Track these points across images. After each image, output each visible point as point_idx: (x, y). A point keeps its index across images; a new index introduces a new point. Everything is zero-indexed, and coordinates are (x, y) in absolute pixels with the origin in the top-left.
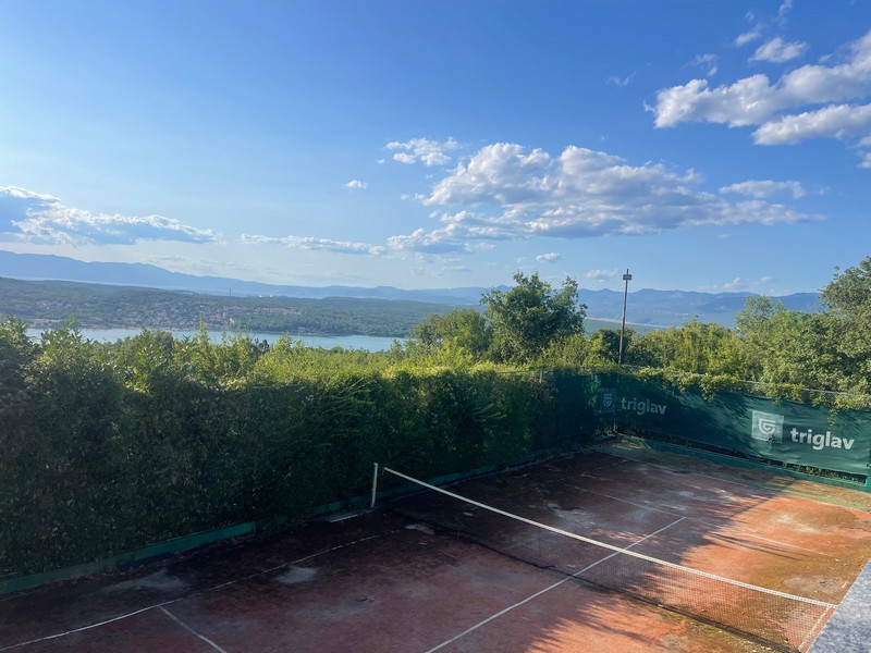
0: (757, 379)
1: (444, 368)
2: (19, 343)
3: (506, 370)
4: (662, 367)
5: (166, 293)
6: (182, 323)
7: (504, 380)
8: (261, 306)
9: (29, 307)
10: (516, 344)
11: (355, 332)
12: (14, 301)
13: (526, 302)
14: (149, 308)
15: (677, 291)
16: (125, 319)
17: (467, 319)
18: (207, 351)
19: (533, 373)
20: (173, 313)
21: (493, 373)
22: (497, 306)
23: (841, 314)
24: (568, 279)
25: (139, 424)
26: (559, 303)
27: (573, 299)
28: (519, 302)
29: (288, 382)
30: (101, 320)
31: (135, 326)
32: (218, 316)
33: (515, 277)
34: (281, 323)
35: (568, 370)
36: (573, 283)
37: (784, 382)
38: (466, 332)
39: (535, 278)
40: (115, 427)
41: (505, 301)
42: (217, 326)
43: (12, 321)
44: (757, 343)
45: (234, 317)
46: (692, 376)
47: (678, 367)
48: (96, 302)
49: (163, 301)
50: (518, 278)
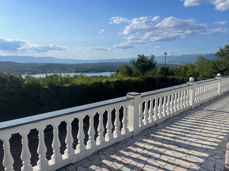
0: (198, 77)
1: (117, 79)
2: (20, 79)
3: (134, 79)
4: (175, 76)
5: (57, 64)
6: (61, 71)
7: (133, 81)
8: (81, 66)
9: (24, 70)
10: (139, 72)
11: (105, 71)
12: (20, 68)
13: (141, 62)
14: (53, 68)
15: (193, 54)
16: (47, 71)
17: (125, 67)
18: (61, 78)
19: (141, 79)
20: (59, 69)
21: (130, 80)
22: (134, 63)
23: (220, 60)
24: (152, 55)
25: (47, 95)
26: (150, 61)
27: (153, 60)
28: (139, 62)
29: (80, 84)
30: (41, 72)
31: (50, 73)
32: (70, 69)
33: (138, 55)
34: (86, 70)
35: (150, 78)
36: (153, 56)
37: (205, 78)
38: (125, 70)
39: (143, 55)
40: (41, 95)
41: (136, 62)
42: (71, 72)
43: (18, 74)
44: (200, 68)
45: (74, 69)
46: (182, 77)
47: (179, 75)
48: (40, 67)
49: (56, 66)
50: (139, 56)
